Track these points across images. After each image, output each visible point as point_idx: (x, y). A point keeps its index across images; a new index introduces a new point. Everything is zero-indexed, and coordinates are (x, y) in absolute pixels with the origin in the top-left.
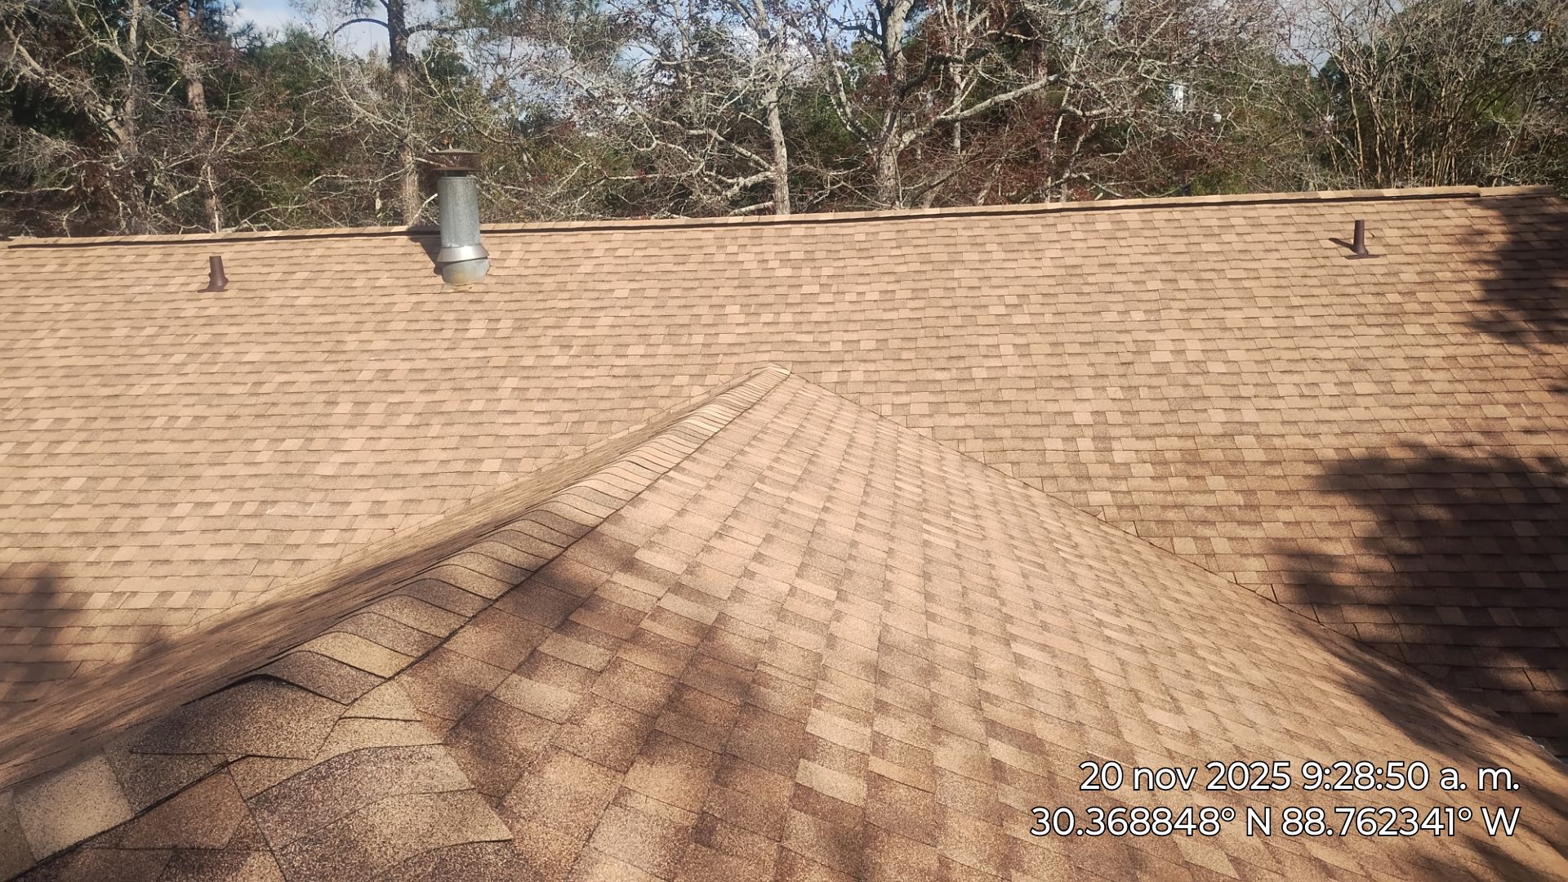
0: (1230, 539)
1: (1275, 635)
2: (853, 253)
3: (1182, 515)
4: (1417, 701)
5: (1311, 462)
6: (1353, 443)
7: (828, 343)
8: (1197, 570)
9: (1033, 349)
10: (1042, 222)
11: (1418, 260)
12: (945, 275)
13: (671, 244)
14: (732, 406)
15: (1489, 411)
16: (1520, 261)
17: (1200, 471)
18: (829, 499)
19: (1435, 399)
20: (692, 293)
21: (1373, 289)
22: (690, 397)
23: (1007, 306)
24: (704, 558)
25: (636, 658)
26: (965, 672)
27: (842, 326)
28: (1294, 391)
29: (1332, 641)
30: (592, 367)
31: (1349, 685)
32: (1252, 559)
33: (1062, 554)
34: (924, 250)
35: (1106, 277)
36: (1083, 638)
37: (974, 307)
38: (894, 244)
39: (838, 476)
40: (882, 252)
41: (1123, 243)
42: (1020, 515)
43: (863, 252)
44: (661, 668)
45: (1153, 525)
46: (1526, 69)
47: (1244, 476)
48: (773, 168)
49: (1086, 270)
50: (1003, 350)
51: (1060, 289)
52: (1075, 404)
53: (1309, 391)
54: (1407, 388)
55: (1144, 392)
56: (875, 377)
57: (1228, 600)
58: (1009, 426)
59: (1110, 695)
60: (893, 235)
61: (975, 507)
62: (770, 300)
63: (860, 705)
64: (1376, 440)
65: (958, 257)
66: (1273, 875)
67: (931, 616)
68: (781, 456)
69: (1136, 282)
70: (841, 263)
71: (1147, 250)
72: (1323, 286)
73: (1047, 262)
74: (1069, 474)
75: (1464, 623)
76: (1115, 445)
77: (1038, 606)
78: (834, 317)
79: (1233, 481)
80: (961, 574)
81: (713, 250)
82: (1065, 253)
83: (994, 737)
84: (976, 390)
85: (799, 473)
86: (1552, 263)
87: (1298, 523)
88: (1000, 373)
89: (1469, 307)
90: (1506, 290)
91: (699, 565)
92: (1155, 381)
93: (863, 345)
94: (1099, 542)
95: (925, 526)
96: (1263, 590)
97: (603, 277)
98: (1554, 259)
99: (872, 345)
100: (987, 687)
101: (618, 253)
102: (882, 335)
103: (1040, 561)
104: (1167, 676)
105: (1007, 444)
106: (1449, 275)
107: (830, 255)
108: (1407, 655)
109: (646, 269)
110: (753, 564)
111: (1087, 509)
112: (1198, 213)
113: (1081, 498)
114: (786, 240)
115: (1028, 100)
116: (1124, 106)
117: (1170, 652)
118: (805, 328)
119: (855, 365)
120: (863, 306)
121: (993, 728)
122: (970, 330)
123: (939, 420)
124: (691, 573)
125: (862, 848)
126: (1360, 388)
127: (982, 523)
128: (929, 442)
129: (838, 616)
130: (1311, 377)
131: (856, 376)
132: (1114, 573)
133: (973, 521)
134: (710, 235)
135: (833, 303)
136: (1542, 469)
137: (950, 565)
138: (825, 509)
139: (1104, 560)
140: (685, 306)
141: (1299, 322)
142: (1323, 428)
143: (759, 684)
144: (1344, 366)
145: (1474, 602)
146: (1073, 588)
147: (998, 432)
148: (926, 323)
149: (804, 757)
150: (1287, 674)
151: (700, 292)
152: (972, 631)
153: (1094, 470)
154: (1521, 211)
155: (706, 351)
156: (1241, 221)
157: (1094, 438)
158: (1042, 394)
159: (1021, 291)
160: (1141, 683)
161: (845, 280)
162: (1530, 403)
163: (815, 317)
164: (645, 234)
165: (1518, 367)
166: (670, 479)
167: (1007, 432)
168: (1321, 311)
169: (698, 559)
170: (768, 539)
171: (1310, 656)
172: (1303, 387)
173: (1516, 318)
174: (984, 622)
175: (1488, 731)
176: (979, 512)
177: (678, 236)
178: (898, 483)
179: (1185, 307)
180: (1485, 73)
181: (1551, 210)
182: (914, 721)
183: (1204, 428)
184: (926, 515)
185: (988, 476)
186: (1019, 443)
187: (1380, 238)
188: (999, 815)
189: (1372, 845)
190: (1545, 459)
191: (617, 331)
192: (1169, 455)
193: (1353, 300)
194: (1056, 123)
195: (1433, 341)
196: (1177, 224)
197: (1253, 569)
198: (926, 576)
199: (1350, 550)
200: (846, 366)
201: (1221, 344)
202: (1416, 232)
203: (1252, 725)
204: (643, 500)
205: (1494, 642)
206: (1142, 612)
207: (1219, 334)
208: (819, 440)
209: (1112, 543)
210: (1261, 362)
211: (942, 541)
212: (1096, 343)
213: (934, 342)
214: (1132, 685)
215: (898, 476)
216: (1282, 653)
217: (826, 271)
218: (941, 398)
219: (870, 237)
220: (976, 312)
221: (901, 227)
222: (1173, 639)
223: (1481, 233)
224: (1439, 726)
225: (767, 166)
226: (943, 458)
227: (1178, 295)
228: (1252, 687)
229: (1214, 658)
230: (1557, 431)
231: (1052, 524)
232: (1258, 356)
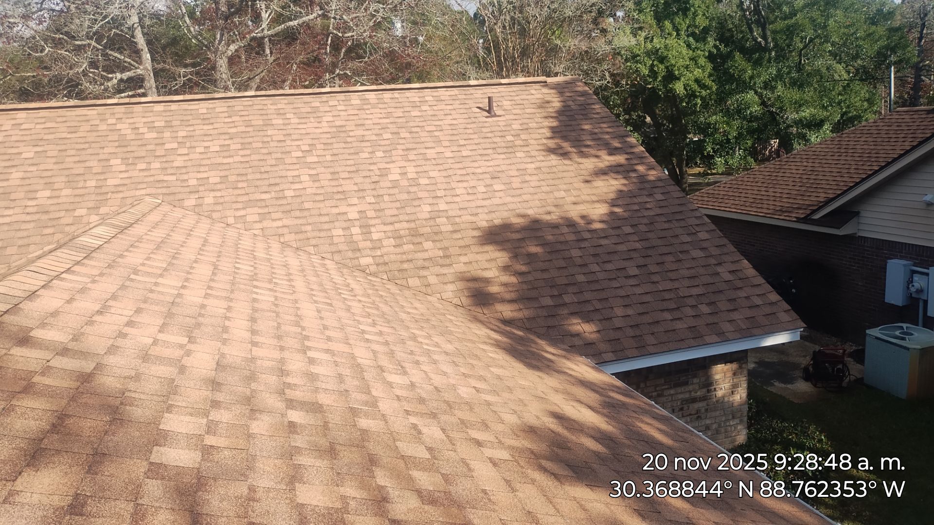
0: (437, 275)
1: (461, 324)
2: (199, 121)
3: (411, 265)
4: (531, 347)
5: (475, 229)
6: (495, 217)
7: (187, 180)
8: (421, 294)
9: (321, 177)
10: (320, 100)
11: (520, 117)
12: (262, 133)
13: (64, 119)
14: (114, 226)
15: (558, 194)
16: (567, 116)
17: (419, 240)
18: (187, 280)
19: (532, 190)
20: (83, 152)
21: (500, 134)
22: (89, 223)
23: (303, 151)
24: (88, 329)
25: (27, 403)
26: (275, 374)
27: (195, 169)
28: (464, 191)
29: (491, 323)
30: (9, 208)
31: (498, 345)
32: (449, 285)
33: (343, 296)
34: (247, 118)
35: (360, 132)
36: (351, 342)
37: (282, 153)
38: (226, 115)
39: (194, 265)
40: (219, 120)
41: (368, 112)
42: (318, 276)
43: (205, 120)
44: (48, 406)
45: (396, 273)
46: (568, 15)
47: (442, 240)
48: (141, 67)
49: (348, 128)
50: (303, 178)
51: (334, 140)
52: (348, 208)
53: (472, 192)
54: (519, 186)
55: (386, 198)
56: (221, 200)
57: (438, 309)
58: (310, 224)
59: (366, 371)
60: (225, 109)
61: (290, 274)
62: (143, 154)
63: (200, 406)
64: (505, 214)
65: (269, 122)
66: (449, 452)
67: (255, 344)
68: (152, 256)
69: (376, 135)
70: (191, 128)
71: (381, 116)
72: (475, 133)
73: (324, 124)
74: (347, 249)
75: (552, 304)
76: (373, 229)
77: (325, 327)
78: (189, 163)
79: (437, 243)
80: (278, 315)
81: (97, 122)
82: (335, 118)
83: (292, 409)
84: (288, 204)
85: (165, 266)
86: (581, 117)
87: (471, 262)
88: (302, 192)
89: (545, 141)
90: (561, 131)
91: (83, 334)
92: (392, 191)
93: (211, 180)
94: (366, 286)
95: (255, 290)
96: (456, 301)
97: (12, 144)
98: (582, 115)
99: (218, 180)
100: (289, 380)
101: (23, 127)
102: (223, 174)
103: (329, 301)
104: (400, 355)
105: (309, 235)
106: (535, 125)
107: (183, 123)
108: (528, 325)
109: (46, 137)
110: (126, 328)
111: (360, 268)
112: (408, 94)
113: (356, 262)
114: (151, 114)
115: (307, 26)
116: (365, 31)
117: (403, 342)
118: (170, 171)
119: (206, 194)
120: (209, 155)
121: (291, 404)
122: (281, 167)
123: (266, 224)
124: (76, 340)
125: (195, 493)
126: (497, 187)
127: (293, 284)
128: (261, 238)
129: (188, 353)
130: (472, 184)
131: (209, 200)
132: (373, 303)
133: (287, 283)
134: (95, 112)
135: (188, 154)
136: (582, 222)
137: (270, 311)
138: (183, 287)
139: (368, 296)
140: (79, 162)
141: (464, 153)
142: (480, 210)
143: (126, 405)
144: (488, 176)
145: (556, 293)
146: (348, 315)
147: (304, 228)
148: (252, 164)
149: (157, 445)
150: (466, 344)
151: (90, 151)
152: (282, 349)
153: (361, 245)
154: (566, 90)
155: (98, 191)
156: (430, 98)
157: (360, 227)
158: (328, 203)
159: (310, 142)
160: (384, 362)
161: (195, 138)
162: (575, 189)
163: (176, 164)
164: (43, 113)
165: (568, 171)
166: (63, 279)
167: (309, 228)
168: (475, 147)
169: (82, 330)
170: (138, 311)
171: (478, 332)
172: (468, 189)
173: (566, 145)
174: (290, 342)
175: (565, 357)
176: (292, 277)
177: (69, 113)
178: (237, 265)
179: (405, 148)
180: (550, 17)
181: (580, 89)
182: (238, 409)
183: (420, 216)
184: (255, 283)
185: (299, 255)
186: (317, 234)
187: (501, 106)
188: (290, 453)
189: (503, 425)
190: (583, 217)
191: (27, 182)
192: (402, 233)
193: (490, 140)
194: (327, 41)
195: (529, 160)
196: (397, 101)
197: (450, 291)
198: (253, 320)
199: (497, 274)
200: (201, 194)
201: (425, 168)
202: (518, 102)
203: (445, 374)
204: (39, 296)
205: (566, 312)
206: (389, 322)
207: (424, 163)
208: (181, 243)
209: (374, 285)
210: (447, 177)
211: (265, 298)
212: (357, 171)
213: (258, 176)
214: (379, 364)
215: (238, 261)
216: (464, 333)
217: (181, 134)
218: (266, 210)
219: (210, 111)
220: (284, 156)
221: (230, 104)
222: (404, 334)
223: (548, 102)
224: (541, 358)
225: (137, 65)
226: (269, 247)
227: (401, 141)
228: (447, 353)
229: (427, 341)
230: (588, 202)
231: (338, 279)
232: (445, 174)
